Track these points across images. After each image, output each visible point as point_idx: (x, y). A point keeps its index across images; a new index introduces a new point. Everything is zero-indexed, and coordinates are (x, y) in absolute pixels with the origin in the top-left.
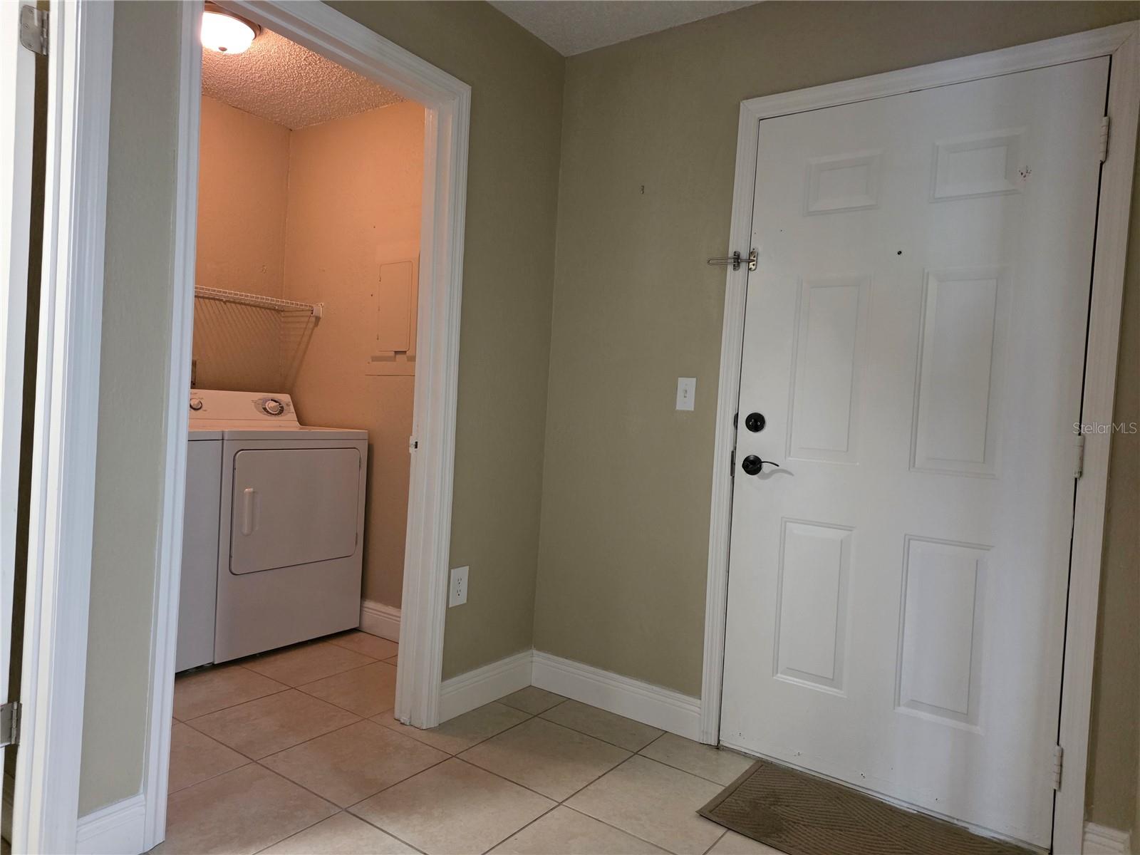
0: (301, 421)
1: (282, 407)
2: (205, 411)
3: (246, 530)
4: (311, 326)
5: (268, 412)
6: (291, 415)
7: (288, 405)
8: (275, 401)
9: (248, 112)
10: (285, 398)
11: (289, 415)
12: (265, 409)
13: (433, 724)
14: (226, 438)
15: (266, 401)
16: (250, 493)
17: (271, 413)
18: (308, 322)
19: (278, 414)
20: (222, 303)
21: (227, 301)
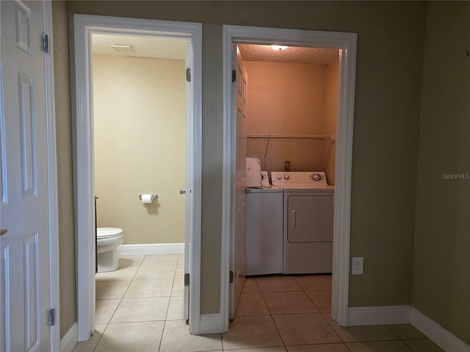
0: (328, 183)
1: (321, 177)
2: (290, 180)
3: (293, 226)
4: (331, 144)
5: (314, 179)
6: (324, 181)
7: (323, 176)
8: (318, 175)
9: (309, 64)
10: (322, 174)
11: (323, 180)
12: (313, 178)
13: (345, 324)
14: (284, 191)
15: (314, 175)
16: (294, 212)
17: (315, 180)
18: (331, 143)
19: (319, 180)
20: (300, 139)
21: (301, 138)
